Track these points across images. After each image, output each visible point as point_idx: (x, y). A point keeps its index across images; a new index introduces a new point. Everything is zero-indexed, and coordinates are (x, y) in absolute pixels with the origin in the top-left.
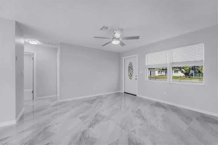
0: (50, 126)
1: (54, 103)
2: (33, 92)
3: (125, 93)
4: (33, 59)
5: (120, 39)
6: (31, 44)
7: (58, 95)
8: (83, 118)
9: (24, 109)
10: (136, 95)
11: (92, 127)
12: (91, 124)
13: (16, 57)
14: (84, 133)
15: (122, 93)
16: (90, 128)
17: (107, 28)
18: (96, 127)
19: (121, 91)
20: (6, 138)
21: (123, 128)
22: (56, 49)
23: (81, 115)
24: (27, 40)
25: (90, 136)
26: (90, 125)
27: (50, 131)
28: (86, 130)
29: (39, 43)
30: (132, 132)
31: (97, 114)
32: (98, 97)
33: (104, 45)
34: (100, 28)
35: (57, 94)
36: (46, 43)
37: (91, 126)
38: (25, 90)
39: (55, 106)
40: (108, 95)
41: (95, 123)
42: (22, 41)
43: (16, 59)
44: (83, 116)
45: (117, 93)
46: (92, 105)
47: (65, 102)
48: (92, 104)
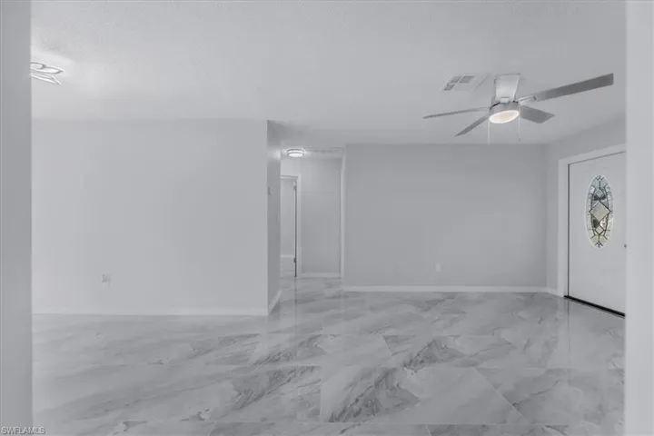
0: (319, 336)
1: (333, 291)
2: (295, 261)
3: (567, 297)
4: (295, 187)
5: (522, 103)
6: (291, 157)
7: (342, 275)
8: (394, 340)
9: (280, 293)
10: (623, 315)
11: (412, 367)
12: (411, 361)
13: (269, 189)
14: (388, 374)
15: (555, 297)
16: (405, 369)
17: (466, 79)
18: (424, 371)
19: (549, 290)
20: (255, 335)
21: (514, 405)
22: (339, 161)
23: (390, 332)
24: (285, 151)
25: (403, 387)
26: (408, 360)
27: (319, 346)
28: (394, 369)
29: (305, 152)
30: (548, 427)
31: (434, 341)
32: (451, 296)
33: (465, 132)
34: (445, 85)
35: (340, 271)
36: (317, 151)
37: (410, 363)
38: (282, 256)
39: (334, 297)
40: (490, 296)
41: (422, 362)
42: (277, 155)
43: (269, 193)
44: (396, 336)
45: (532, 295)
46: (426, 315)
47: (357, 294)
48: (426, 310)
